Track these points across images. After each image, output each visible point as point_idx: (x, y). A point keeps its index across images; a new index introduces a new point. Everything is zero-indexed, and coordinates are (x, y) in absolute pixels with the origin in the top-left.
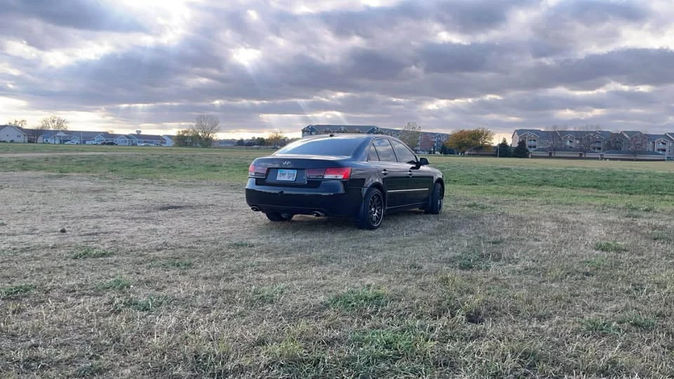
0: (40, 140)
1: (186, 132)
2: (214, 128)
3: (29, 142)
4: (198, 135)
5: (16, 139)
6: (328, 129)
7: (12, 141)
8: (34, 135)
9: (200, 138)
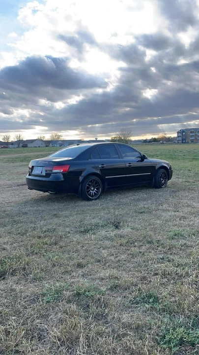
0: (51, 145)
1: (116, 137)
2: (130, 135)
3: (46, 146)
4: (121, 139)
5: (41, 146)
6: (192, 130)
7: (39, 147)
8: (48, 143)
9: (122, 140)
